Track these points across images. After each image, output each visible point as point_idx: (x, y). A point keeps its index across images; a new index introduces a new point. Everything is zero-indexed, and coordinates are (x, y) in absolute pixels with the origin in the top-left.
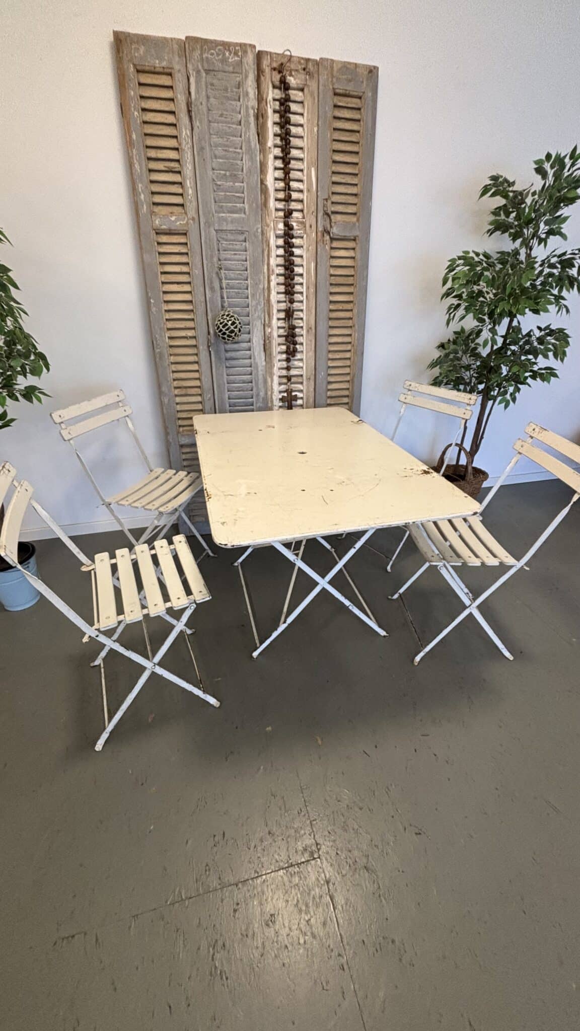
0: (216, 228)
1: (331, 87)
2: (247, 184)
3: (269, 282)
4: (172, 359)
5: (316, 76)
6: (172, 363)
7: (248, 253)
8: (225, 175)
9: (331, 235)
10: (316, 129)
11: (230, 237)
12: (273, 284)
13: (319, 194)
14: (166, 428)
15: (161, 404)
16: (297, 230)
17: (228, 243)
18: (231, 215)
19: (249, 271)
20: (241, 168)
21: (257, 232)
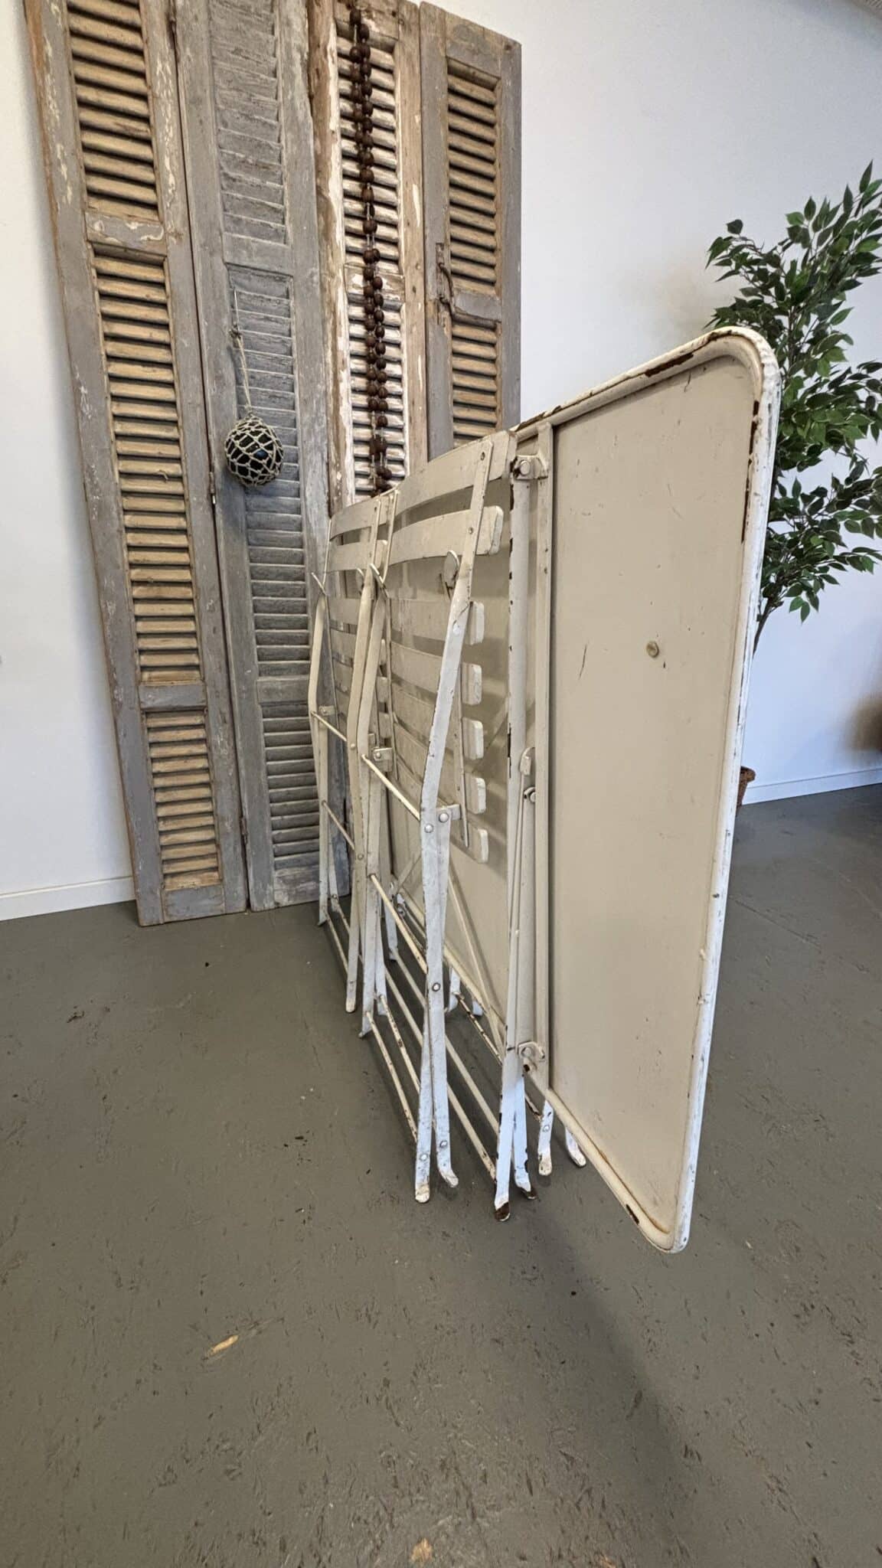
0: (227, 260)
1: (443, 55)
2: (291, 186)
3: (336, 382)
4: (129, 520)
5: (414, 28)
6: (128, 529)
7: (293, 319)
8: (244, 161)
9: (453, 310)
10: (418, 119)
11: (256, 283)
12: (345, 386)
13: (428, 231)
14: (111, 671)
15: (102, 616)
16: (389, 292)
17: (252, 294)
18: (257, 240)
19: (295, 355)
20: (277, 156)
21: (312, 282)
